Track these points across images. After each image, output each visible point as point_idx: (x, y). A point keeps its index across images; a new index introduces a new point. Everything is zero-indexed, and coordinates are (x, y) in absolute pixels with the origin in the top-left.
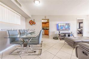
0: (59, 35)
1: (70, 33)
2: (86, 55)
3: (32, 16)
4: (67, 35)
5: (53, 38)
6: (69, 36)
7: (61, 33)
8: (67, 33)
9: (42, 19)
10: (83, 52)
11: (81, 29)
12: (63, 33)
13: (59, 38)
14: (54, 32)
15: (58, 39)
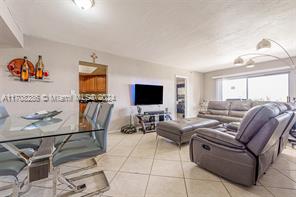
0: (140, 118)
1: (163, 112)
2: (209, 149)
3: (27, 38)
4: (157, 118)
5: (122, 131)
6: (161, 119)
7: (142, 113)
8: (156, 113)
9: (81, 63)
10: (204, 146)
11: (180, 100)
12: (149, 114)
13: (138, 128)
14: (122, 111)
15: (135, 131)
